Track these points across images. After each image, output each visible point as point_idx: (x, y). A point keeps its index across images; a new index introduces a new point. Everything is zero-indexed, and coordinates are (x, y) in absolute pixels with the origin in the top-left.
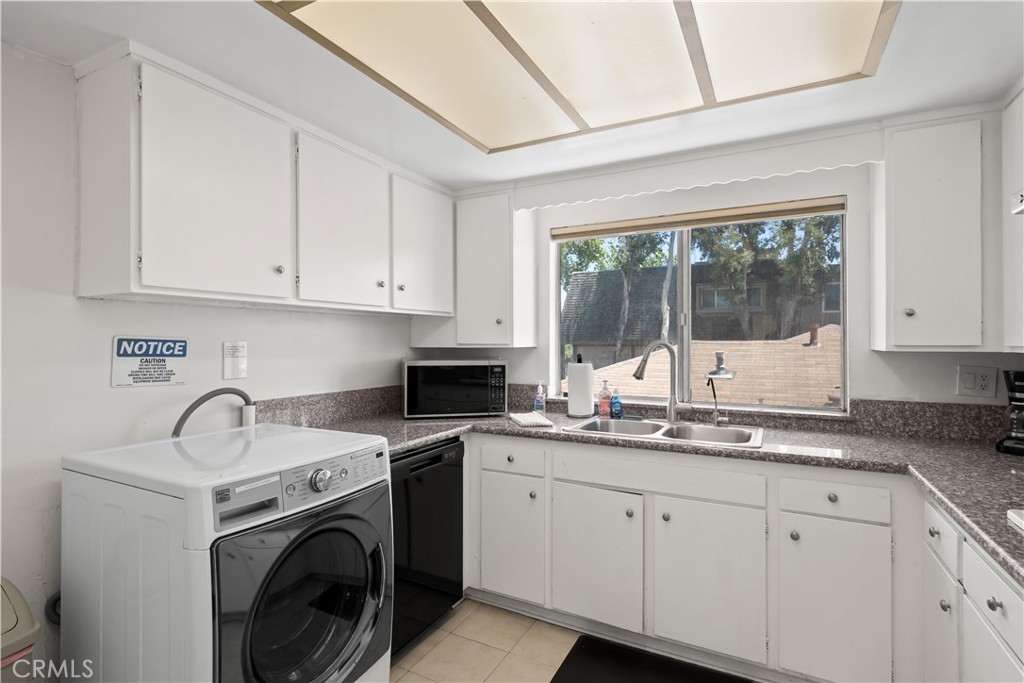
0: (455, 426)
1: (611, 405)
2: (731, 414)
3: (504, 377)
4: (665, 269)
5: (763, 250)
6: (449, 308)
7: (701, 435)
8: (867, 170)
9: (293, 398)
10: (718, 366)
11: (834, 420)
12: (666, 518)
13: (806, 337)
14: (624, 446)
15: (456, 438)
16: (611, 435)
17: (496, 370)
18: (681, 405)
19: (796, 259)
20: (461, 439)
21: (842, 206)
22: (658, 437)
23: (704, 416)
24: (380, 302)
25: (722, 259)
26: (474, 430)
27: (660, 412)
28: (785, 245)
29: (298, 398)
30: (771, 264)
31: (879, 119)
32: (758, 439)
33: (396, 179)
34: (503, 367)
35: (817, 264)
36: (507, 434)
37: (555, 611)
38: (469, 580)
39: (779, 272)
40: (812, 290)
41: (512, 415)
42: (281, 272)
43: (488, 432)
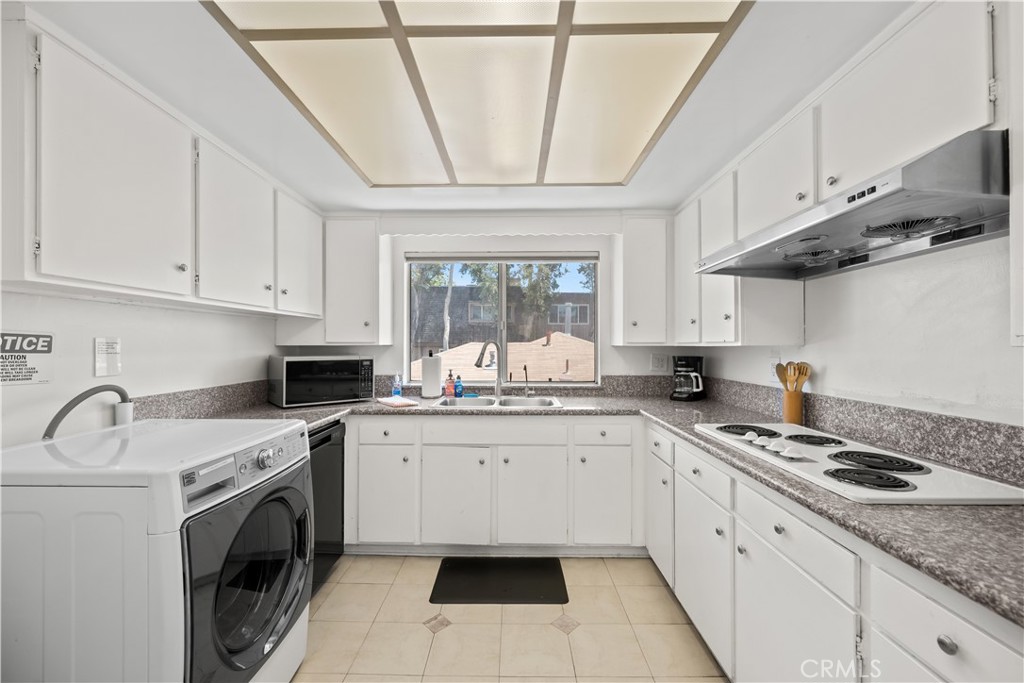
0: (337, 412)
1: (456, 387)
2: (536, 389)
3: (372, 370)
4: (446, 288)
5: (512, 279)
6: (320, 313)
7: (519, 404)
8: (610, 239)
9: (169, 395)
10: (491, 361)
11: (592, 389)
12: (506, 461)
13: (544, 340)
14: (477, 414)
15: (337, 422)
16: (458, 407)
17: (365, 363)
18: (504, 385)
19: (533, 287)
20: (341, 421)
21: (597, 258)
22: (496, 407)
23: (519, 391)
24: (265, 304)
25: (487, 284)
26: (353, 413)
27: (490, 390)
28: (527, 277)
29: (174, 394)
30: (519, 289)
31: (620, 210)
32: (557, 403)
33: (279, 194)
34: (371, 361)
35: (545, 292)
36: (384, 414)
37: (423, 546)
38: (349, 538)
39: (523, 296)
40: (543, 309)
41: (380, 399)
42: (184, 270)
43: (367, 413)
